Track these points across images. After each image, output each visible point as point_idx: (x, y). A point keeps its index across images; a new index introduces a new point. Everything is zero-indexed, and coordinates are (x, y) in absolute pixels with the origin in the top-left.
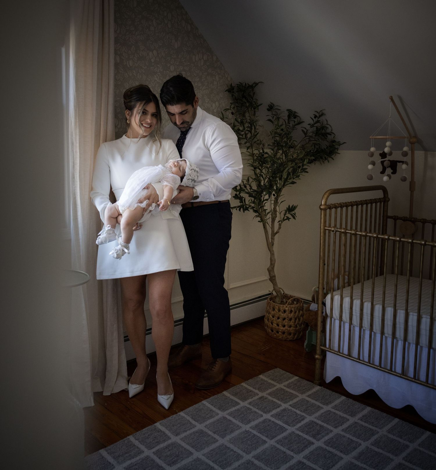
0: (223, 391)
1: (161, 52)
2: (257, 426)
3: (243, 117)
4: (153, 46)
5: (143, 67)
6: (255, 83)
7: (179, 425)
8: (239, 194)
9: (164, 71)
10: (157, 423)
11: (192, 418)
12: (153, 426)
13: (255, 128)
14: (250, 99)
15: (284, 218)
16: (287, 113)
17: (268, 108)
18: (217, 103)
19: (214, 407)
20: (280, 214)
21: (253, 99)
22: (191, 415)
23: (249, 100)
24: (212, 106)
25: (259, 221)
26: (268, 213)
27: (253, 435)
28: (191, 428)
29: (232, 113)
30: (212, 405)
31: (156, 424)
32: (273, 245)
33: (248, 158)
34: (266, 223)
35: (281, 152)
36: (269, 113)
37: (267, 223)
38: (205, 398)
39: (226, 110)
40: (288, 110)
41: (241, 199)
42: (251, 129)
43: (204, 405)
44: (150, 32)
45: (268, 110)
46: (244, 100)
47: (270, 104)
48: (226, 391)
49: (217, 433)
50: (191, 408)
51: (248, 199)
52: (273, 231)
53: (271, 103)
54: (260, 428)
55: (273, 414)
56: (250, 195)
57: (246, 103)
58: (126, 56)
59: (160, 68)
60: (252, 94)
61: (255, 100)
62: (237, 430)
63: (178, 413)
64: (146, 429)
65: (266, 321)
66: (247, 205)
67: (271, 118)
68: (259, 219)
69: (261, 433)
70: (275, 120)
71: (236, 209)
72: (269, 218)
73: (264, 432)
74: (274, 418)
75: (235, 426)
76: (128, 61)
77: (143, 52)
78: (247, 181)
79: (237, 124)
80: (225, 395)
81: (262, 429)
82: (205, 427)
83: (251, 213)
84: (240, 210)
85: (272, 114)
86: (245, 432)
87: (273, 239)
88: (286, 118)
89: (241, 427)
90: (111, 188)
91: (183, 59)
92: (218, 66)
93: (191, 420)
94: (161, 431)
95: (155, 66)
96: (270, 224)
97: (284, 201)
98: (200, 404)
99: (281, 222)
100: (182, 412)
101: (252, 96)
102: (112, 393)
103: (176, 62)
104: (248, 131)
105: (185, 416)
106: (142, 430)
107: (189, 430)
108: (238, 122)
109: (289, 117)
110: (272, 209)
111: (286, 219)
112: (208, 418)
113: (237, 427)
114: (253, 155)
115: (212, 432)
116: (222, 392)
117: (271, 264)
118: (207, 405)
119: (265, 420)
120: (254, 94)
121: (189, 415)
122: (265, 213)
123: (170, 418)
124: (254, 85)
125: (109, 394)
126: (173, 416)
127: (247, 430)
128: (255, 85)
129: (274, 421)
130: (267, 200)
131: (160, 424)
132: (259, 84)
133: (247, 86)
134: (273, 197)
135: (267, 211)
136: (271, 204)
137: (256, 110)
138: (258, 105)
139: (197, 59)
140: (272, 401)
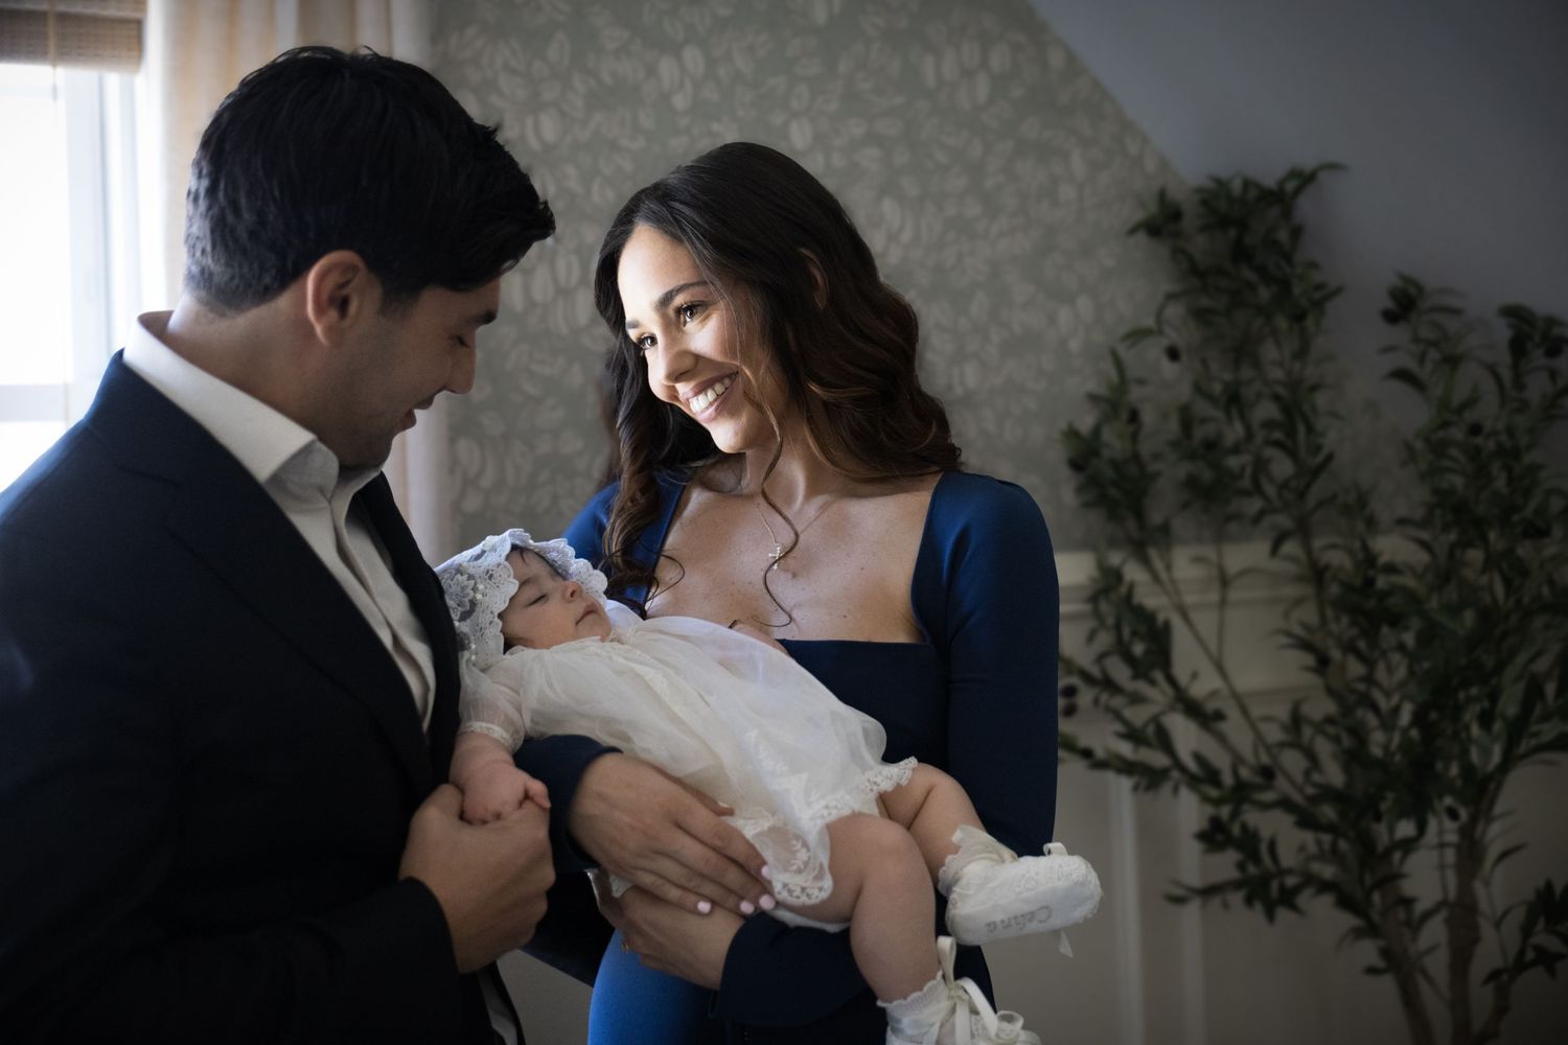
3: (1237, 364)
6: (1295, 174)
8: (1235, 814)
13: (1310, 429)
14: (1277, 266)
15: (1522, 953)
16: (1503, 332)
17: (1394, 307)
18: (1084, 304)
20: (1498, 927)
21: (1290, 262)
23: (1272, 267)
24: (1052, 320)
25: (1372, 971)
26: (1427, 915)
29: (1173, 354)
34: (1419, 978)
35: (1475, 555)
36: (1399, 334)
37: (1427, 978)
39: (1137, 335)
40: (1516, 314)
41: (1249, 844)
42: (1291, 432)
45: (1391, 317)
46: (1248, 274)
47: (1399, 283)
51: (1289, 841)
52: (1461, 1026)
53: (1404, 277)
56: (1306, 821)
57: (1253, 288)
60: (1283, 235)
61: (1300, 270)
66: (1289, 872)
67: (1411, 364)
68: (1368, 951)
70: (1435, 371)
71: (1226, 905)
72: (1435, 944)
78: (1284, 728)
79: (1203, 408)
83: (1320, 919)
84: (1249, 901)
85: (1416, 341)
88: (1503, 358)
96: (1444, 980)
97: (1517, 850)
99: (1504, 978)
101: (1288, 248)
104: (1277, 444)
108: (1210, 397)
109: (1518, 347)
110: (1453, 895)
111: (1533, 963)
114: (1318, 574)
120: (1297, 232)
122: (1408, 917)
124: (1290, 186)
128: (1295, 183)
130: (1409, 842)
132: (1323, 176)
133: (1253, 194)
134: (1449, 825)
135: (1420, 908)
136: (1442, 867)
137: (1309, 322)
138: (1317, 296)
139: (949, 68)
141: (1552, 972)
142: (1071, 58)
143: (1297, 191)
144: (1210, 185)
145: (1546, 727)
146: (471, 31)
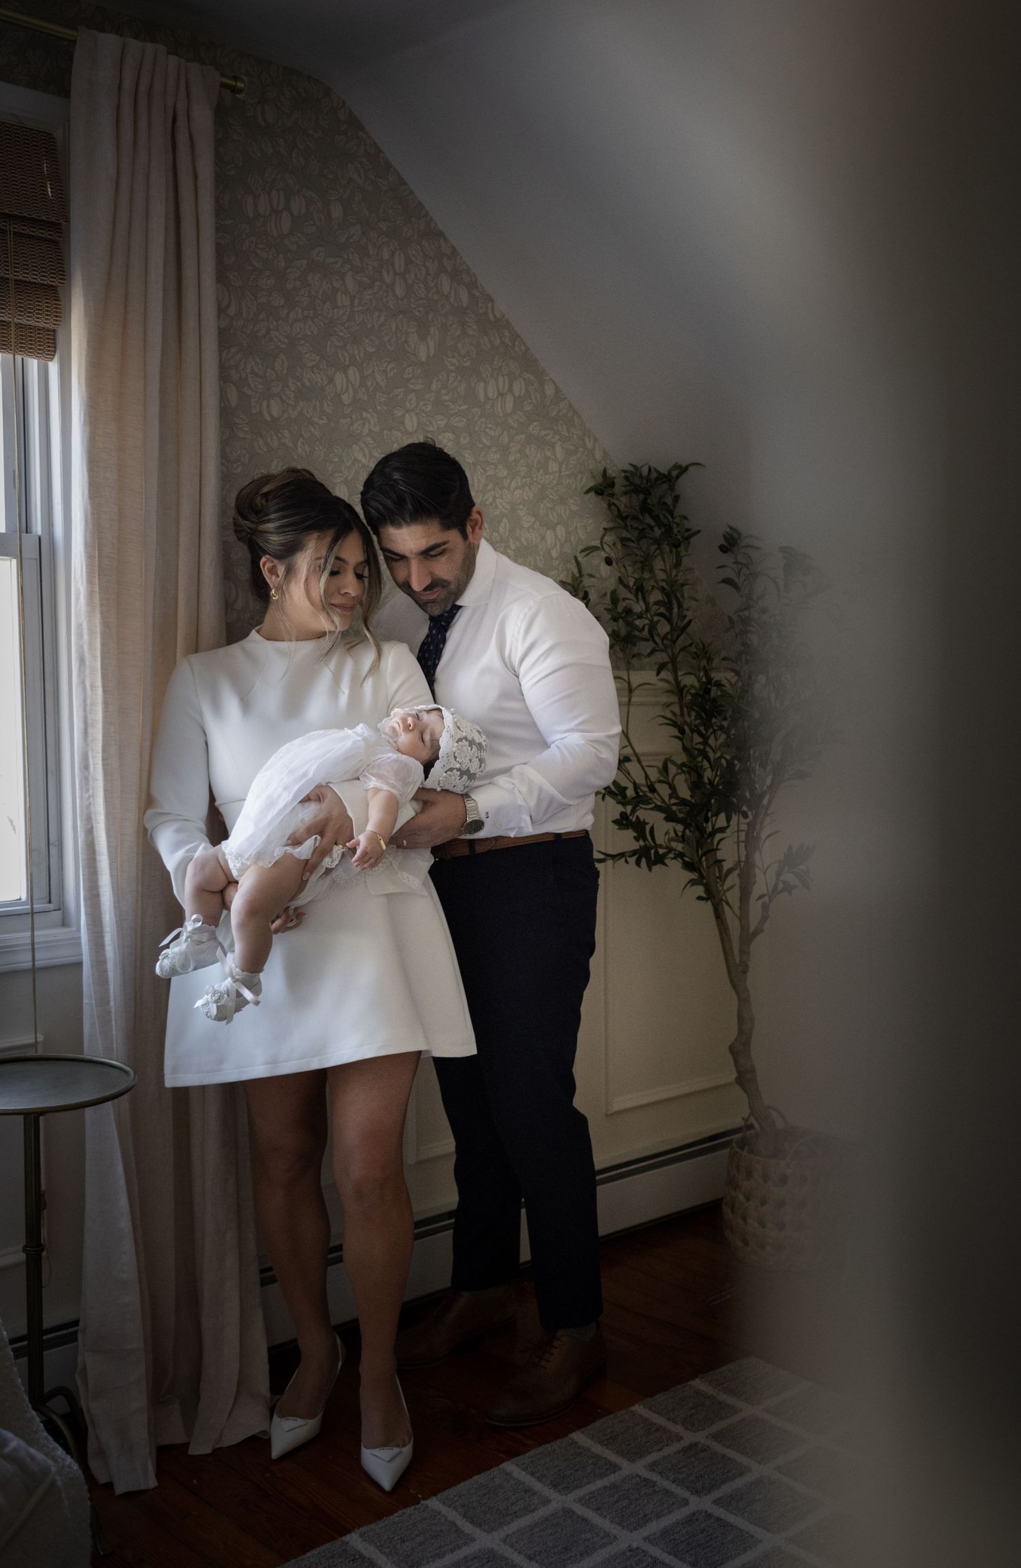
0: (572, 1431)
1: (373, 371)
2: (665, 1533)
3: (643, 570)
4: (346, 355)
5: (315, 420)
6: (676, 467)
7: (421, 1539)
8: (633, 811)
9: (385, 432)
10: (353, 1534)
11: (465, 1516)
12: (338, 1543)
13: (680, 606)
14: (665, 516)
15: (776, 886)
16: (780, 559)
17: (724, 543)
18: (560, 530)
19: (539, 1479)
20: (764, 873)
21: (672, 515)
22: (463, 1506)
23: (662, 517)
24: (543, 538)
25: (700, 898)
26: (730, 871)
27: (650, 1559)
28: (459, 1547)
29: (609, 562)
30: (532, 1474)
31: (347, 1538)
32: (745, 972)
33: (664, 699)
34: (724, 903)
36: (728, 559)
37: (728, 904)
38: (512, 1454)
39: (589, 550)
40: (787, 551)
41: (639, 828)
42: (670, 609)
43: (508, 1474)
44: (335, 310)
45: (723, 549)
46: (649, 520)
47: (728, 530)
48: (583, 1430)
49: (537, 1557)
50: (464, 1487)
51: (663, 830)
52: (744, 929)
53: (731, 528)
54: (674, 1540)
55: (722, 1495)
56: (670, 817)
57: (652, 528)
58: (261, 386)
59: (372, 422)
60: (669, 500)
61: (677, 520)
62: (601, 1547)
63: (422, 1502)
64: (315, 1552)
65: (726, 1210)
66: (661, 846)
67: (732, 575)
68: (700, 890)
69: (676, 1556)
70: (745, 580)
71: (627, 862)
72: (732, 887)
73: (688, 1551)
74: (721, 1509)
75: (598, 1535)
76: (265, 403)
77: (313, 372)
78: (660, 772)
79: (623, 593)
80: (577, 1443)
81: (682, 1542)
82: (504, 1541)
83: (675, 872)
84: (638, 863)
85: (734, 563)
86: (628, 1553)
87: (744, 951)
88: (780, 574)
89: (615, 1537)
90: (212, 798)
91: (446, 395)
92: (561, 414)
93: (461, 1522)
94: (362, 1557)
95: (354, 416)
96: (736, 905)
97: (776, 832)
98: (495, 1471)
99: (766, 899)
100: (434, 1498)
101: (671, 507)
102: (218, 1446)
103: (422, 403)
104: (661, 615)
105: (444, 1510)
106: (302, 1557)
107: (452, 1551)
108: (626, 586)
109: (788, 568)
110: (743, 859)
111: (783, 890)
112: (515, 1513)
113: (602, 1538)
114: (679, 690)
115: (522, 1556)
116: (566, 1435)
117: (740, 1031)
118: (515, 1475)
119: (694, 1514)
120: (676, 499)
121: (455, 1508)
122: (720, 871)
123: (394, 1518)
124: (674, 473)
125: (208, 1451)
126: (405, 1510)
127: (635, 1545)
128: (677, 472)
129: (723, 1516)
130: (722, 830)
131: (361, 1536)
132: (691, 469)
133: (654, 475)
134: (742, 820)
135: (726, 866)
136: (738, 842)
137: (682, 548)
138: (686, 534)
139: (492, 392)
140: (724, 1456)
141: (790, 893)
142: (557, 390)
143: (678, 477)
144: (631, 468)
145: (791, 768)
146: (233, 350)
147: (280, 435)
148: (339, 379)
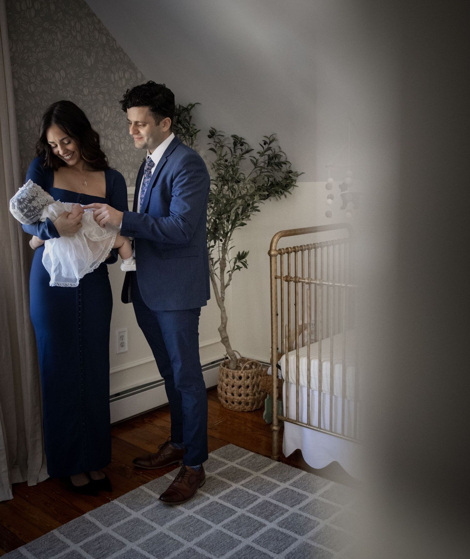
0: (165, 473)
1: (70, 71)
2: (201, 510)
4: (59, 65)
5: (49, 92)
6: (190, 105)
7: (112, 515)
10: (86, 514)
11: (127, 506)
12: (81, 517)
14: (186, 125)
15: (234, 267)
16: (232, 140)
17: (210, 134)
19: (154, 492)
20: (230, 263)
21: (189, 124)
22: (126, 502)
23: (185, 125)
26: (216, 262)
27: (196, 520)
28: (126, 517)
30: (151, 490)
31: (84, 515)
32: (223, 300)
34: (214, 274)
35: (226, 187)
36: (211, 141)
37: (216, 274)
38: (144, 483)
40: (234, 137)
43: (142, 490)
44: (54, 47)
45: (210, 137)
46: (180, 126)
47: (212, 129)
48: (169, 473)
49: (155, 520)
50: (126, 495)
52: (222, 284)
53: (212, 128)
54: (205, 512)
55: (222, 495)
57: (181, 129)
58: (26, 80)
59: (71, 92)
60: (188, 118)
61: (191, 126)
62: (178, 516)
63: (111, 501)
64: (73, 521)
65: (219, 390)
67: (214, 147)
69: (206, 518)
70: (218, 149)
72: (218, 268)
73: (210, 516)
74: (222, 501)
75: (177, 512)
76: (29, 86)
77: (47, 73)
80: (167, 478)
81: (208, 513)
82: (142, 514)
85: (214, 142)
86: (188, 518)
87: (223, 293)
88: (232, 146)
89: (183, 512)
91: (99, 79)
93: (126, 508)
94: (91, 522)
95: (64, 90)
96: (219, 274)
97: (233, 247)
98: (137, 489)
99: (231, 272)
100: (115, 500)
101: (189, 121)
102: (38, 482)
103: (90, 83)
105: (120, 504)
106: (68, 523)
107: (123, 519)
109: (235, 144)
110: (221, 257)
111: (237, 269)
112: (146, 504)
113: (178, 513)
115: (149, 520)
116: (163, 475)
117: (222, 323)
118: (145, 490)
119: (212, 503)
120: (190, 117)
121: (123, 503)
123: (101, 507)
124: (189, 107)
126: (105, 505)
127: (190, 515)
128: (190, 107)
129: (222, 503)
130: (213, 246)
131: (90, 514)
132: (195, 105)
133: (181, 108)
134: (220, 242)
135: (215, 260)
136: (219, 251)
137: (193, 137)
138: (195, 131)
139: (117, 78)
140: (222, 481)
141: (240, 270)
142: (142, 76)
143: (191, 109)
145: (238, 222)
147: (35, 99)
148: (57, 75)
